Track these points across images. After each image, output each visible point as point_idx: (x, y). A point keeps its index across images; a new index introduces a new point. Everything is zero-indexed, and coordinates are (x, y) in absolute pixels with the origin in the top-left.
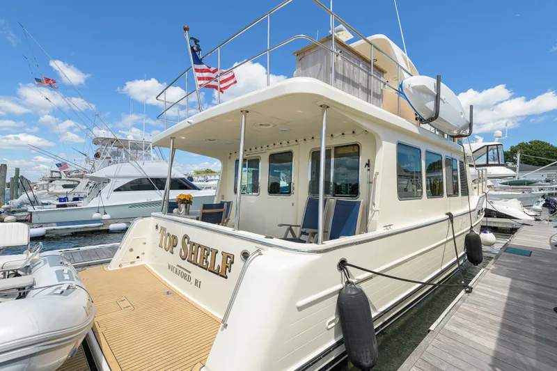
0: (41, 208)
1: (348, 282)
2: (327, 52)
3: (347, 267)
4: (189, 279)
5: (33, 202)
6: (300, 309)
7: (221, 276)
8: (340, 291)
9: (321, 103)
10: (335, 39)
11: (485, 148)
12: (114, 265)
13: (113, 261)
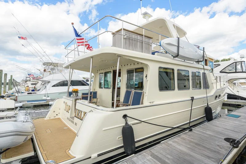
0: (21, 94)
1: (126, 123)
4: (73, 123)
5: (18, 92)
8: (124, 126)
9: (117, 55)
10: (124, 29)
11: (235, 64)
12: (47, 118)
13: (47, 116)
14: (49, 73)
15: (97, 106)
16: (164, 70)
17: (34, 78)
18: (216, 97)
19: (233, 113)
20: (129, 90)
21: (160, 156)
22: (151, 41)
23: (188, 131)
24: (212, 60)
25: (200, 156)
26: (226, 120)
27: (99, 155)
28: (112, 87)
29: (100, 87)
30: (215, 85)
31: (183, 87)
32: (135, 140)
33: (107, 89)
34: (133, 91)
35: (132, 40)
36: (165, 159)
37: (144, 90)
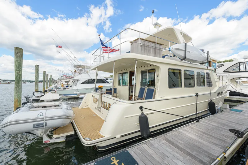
0: (59, 90)
1: (142, 113)
3: (143, 108)
4: (100, 111)
5: (56, 88)
6: (125, 118)
7: (108, 110)
9: (135, 59)
10: (140, 39)
11: (238, 64)
12: (80, 107)
13: (80, 106)
14: (78, 73)
15: (119, 99)
16: (173, 71)
17: (67, 77)
18: (219, 93)
19: (235, 108)
20: (143, 87)
21: (172, 140)
22: (162, 47)
23: (195, 122)
24: (215, 62)
25: (208, 143)
26: (229, 114)
27: (122, 136)
28: (129, 85)
29: (119, 84)
30: (217, 84)
31: (189, 85)
32: (150, 127)
33: (124, 86)
34: (147, 88)
35: (147, 47)
36: (177, 144)
37: (156, 87)
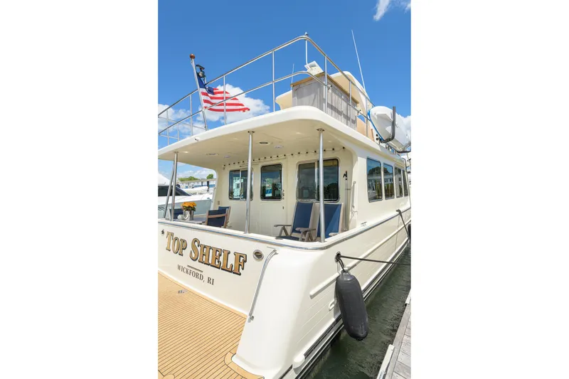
1: (344, 271)
2: (320, 85)
3: (341, 258)
4: (201, 278)
6: (312, 297)
7: (234, 273)
8: (337, 278)
27: (307, 355)
